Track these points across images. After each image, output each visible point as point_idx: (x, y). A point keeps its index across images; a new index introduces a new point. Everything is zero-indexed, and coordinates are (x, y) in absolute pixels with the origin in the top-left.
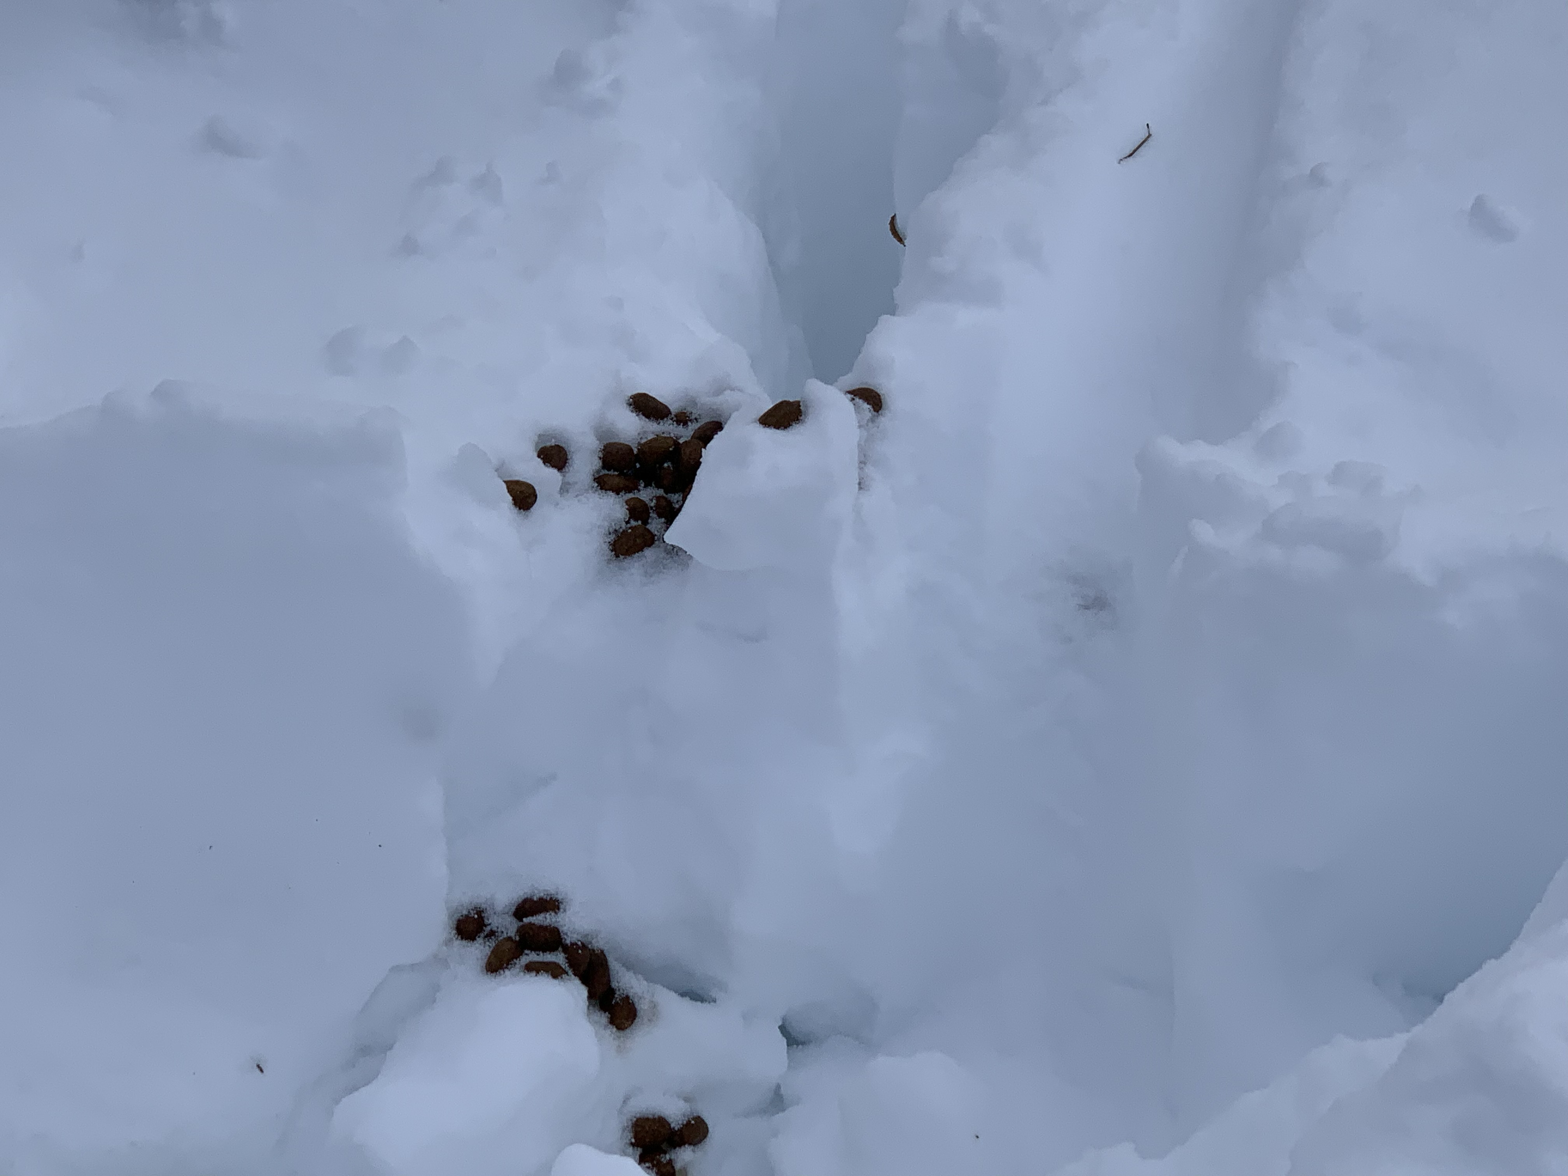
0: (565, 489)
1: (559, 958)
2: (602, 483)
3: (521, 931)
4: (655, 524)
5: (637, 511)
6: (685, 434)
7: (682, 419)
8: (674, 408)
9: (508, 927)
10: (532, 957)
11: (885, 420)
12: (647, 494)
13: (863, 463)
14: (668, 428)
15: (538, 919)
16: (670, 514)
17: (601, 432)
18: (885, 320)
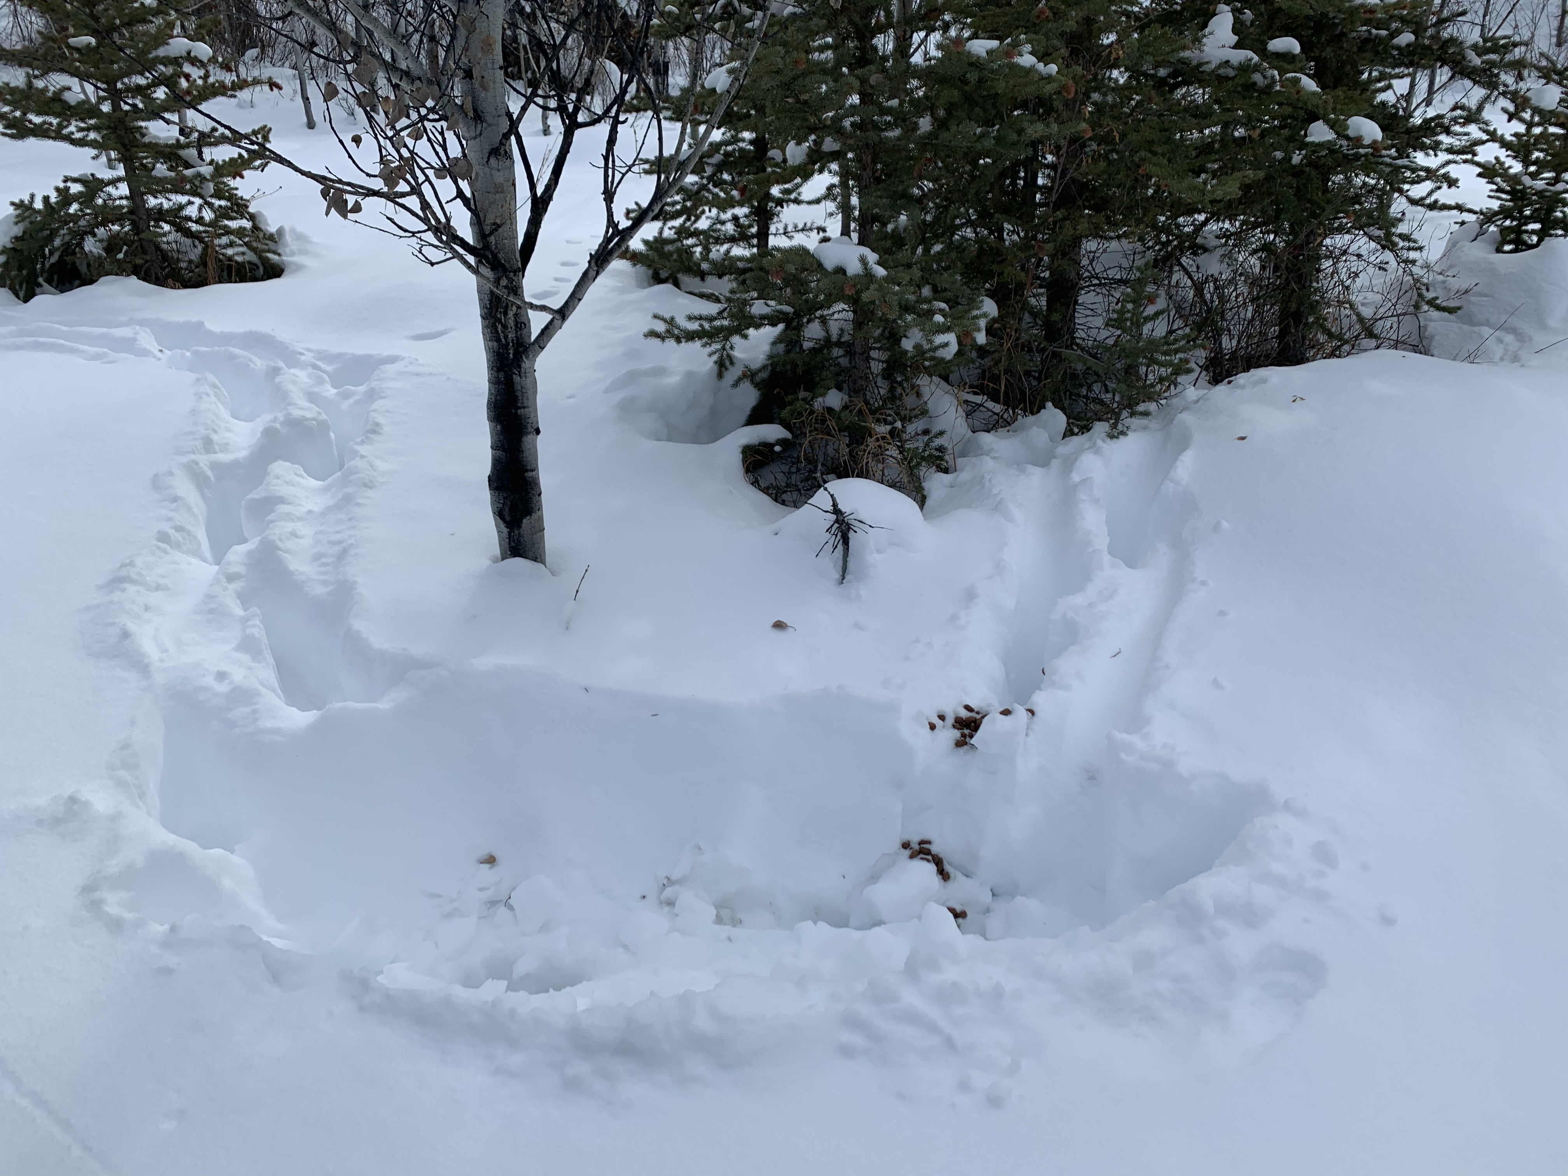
0: (944, 727)
1: (930, 857)
2: (954, 727)
3: (920, 848)
4: (968, 739)
5: (963, 736)
6: (978, 717)
7: (978, 713)
8: (976, 710)
9: (917, 847)
10: (923, 856)
11: (1035, 718)
12: (967, 731)
13: (1027, 729)
14: (974, 715)
15: (925, 846)
16: (971, 737)
17: (954, 712)
18: (1038, 691)
